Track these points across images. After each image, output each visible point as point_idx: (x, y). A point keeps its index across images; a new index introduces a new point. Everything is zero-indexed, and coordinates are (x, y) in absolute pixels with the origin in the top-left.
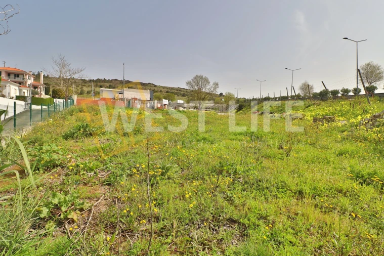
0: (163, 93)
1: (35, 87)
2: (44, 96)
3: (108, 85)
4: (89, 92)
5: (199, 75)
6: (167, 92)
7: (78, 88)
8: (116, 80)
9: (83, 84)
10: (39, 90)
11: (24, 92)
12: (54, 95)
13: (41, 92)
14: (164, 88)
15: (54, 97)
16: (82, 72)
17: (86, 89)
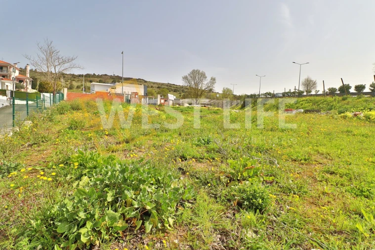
0: (154, 88)
1: (21, 81)
2: (30, 90)
3: (98, 80)
4: (78, 87)
5: (196, 69)
6: (158, 88)
7: (67, 83)
8: (106, 75)
9: (73, 79)
10: (25, 84)
11: (7, 86)
12: (41, 89)
13: (27, 86)
14: (154, 83)
15: (41, 91)
16: (73, 62)
17: (75, 84)
